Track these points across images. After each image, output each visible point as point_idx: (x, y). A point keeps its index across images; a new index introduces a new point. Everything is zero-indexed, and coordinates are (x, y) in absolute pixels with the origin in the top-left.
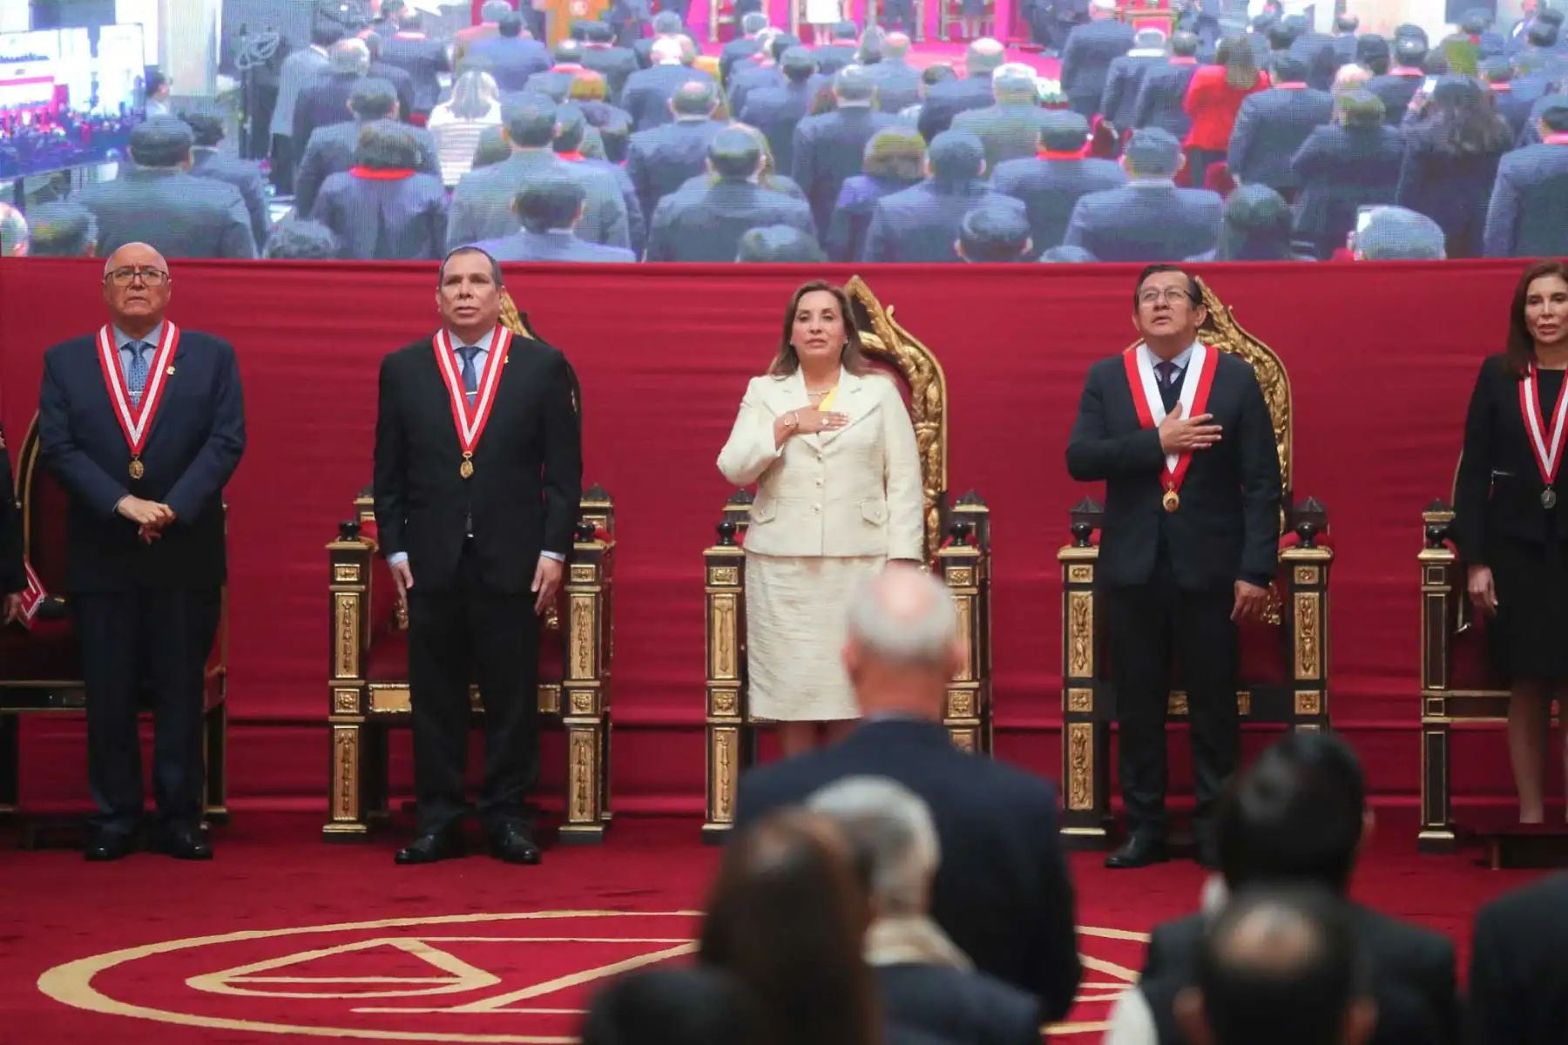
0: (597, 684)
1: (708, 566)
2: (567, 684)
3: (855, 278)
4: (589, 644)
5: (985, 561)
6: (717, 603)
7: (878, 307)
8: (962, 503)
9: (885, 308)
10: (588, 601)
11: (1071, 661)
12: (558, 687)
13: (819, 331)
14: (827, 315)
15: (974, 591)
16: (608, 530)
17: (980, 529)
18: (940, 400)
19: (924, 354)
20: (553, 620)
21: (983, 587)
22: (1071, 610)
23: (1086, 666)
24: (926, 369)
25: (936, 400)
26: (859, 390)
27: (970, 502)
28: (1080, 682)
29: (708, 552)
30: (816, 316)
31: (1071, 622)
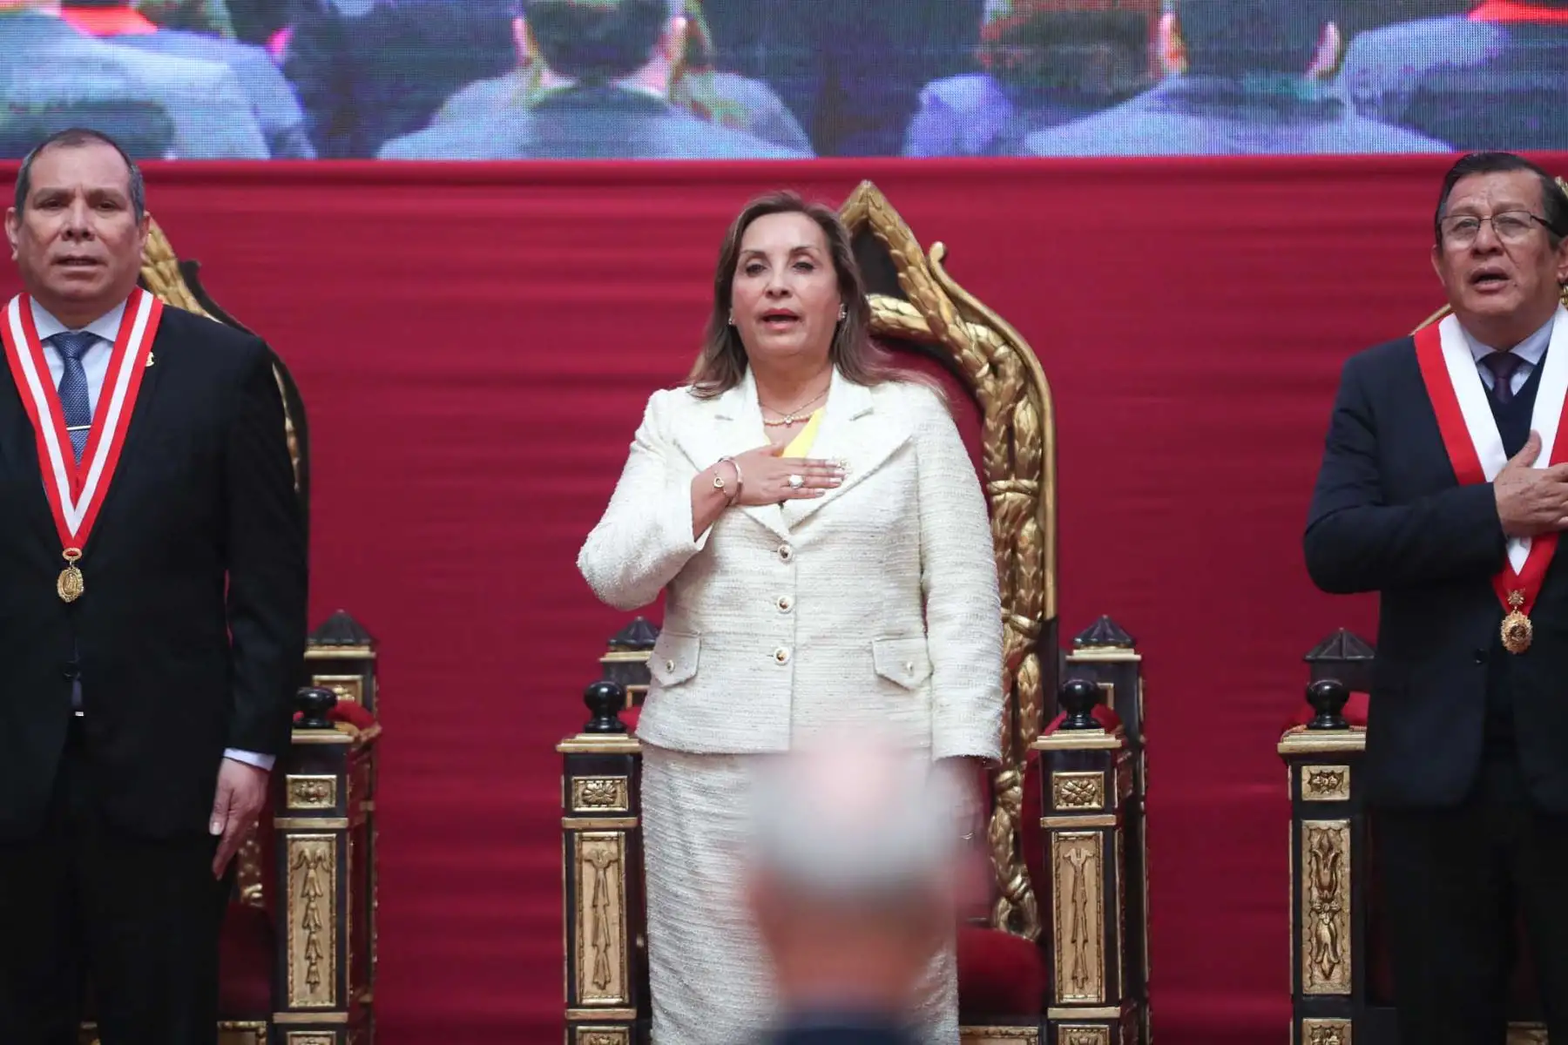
0: (340, 1017)
1: (568, 774)
2: (280, 1018)
3: (866, 185)
4: (325, 937)
5: (1133, 761)
6: (587, 849)
7: (912, 246)
8: (1087, 644)
9: (926, 249)
10: (322, 849)
11: (1307, 961)
12: (261, 1026)
13: (785, 293)
14: (800, 261)
15: (1110, 820)
16: (366, 704)
17: (1123, 694)
18: (1040, 431)
19: (1007, 341)
20: (254, 891)
21: (1128, 814)
22: (1306, 857)
23: (1337, 971)
24: (1011, 370)
25: (1032, 432)
26: (869, 412)
27: (1103, 642)
28: (1327, 1005)
29: (565, 746)
30: (779, 262)
31: (1306, 883)
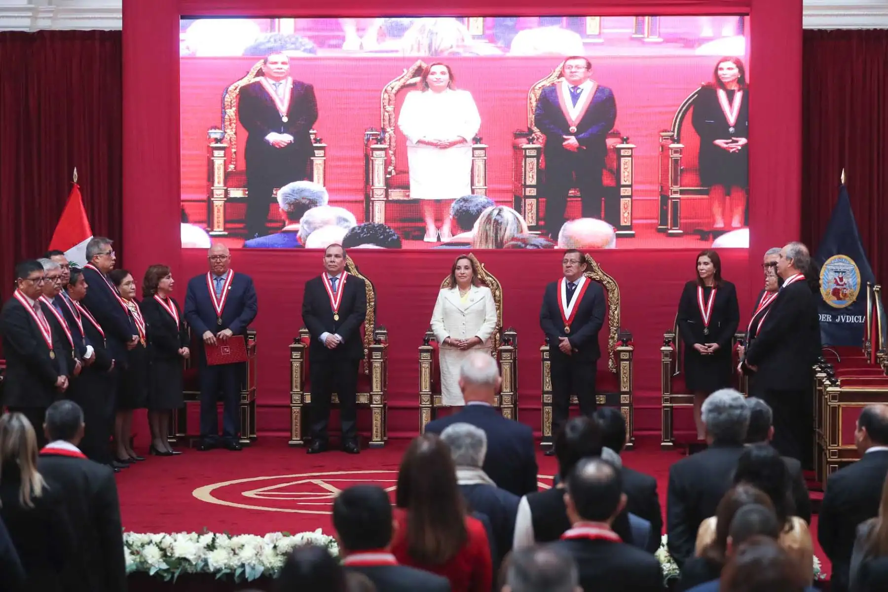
0: (382, 393)
1: (421, 352)
2: (371, 393)
3: (471, 253)
4: (379, 380)
5: (515, 351)
6: (423, 365)
7: (479, 264)
8: (507, 331)
9: (481, 265)
10: (379, 365)
11: (545, 385)
12: (368, 394)
13: (464, 274)
14: (466, 268)
15: (511, 361)
16: (386, 340)
17: (514, 340)
18: (500, 295)
19: (494, 280)
20: (367, 371)
21: (515, 360)
22: (545, 368)
23: (549, 387)
24: (495, 285)
25: (498, 296)
26: (477, 292)
27: (510, 331)
28: (547, 393)
29: (420, 348)
30: (463, 268)
31: (544, 372)
